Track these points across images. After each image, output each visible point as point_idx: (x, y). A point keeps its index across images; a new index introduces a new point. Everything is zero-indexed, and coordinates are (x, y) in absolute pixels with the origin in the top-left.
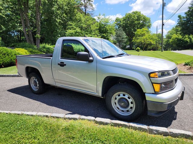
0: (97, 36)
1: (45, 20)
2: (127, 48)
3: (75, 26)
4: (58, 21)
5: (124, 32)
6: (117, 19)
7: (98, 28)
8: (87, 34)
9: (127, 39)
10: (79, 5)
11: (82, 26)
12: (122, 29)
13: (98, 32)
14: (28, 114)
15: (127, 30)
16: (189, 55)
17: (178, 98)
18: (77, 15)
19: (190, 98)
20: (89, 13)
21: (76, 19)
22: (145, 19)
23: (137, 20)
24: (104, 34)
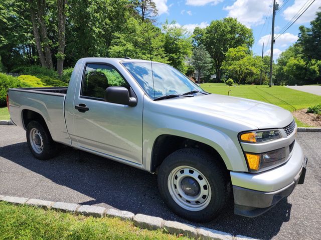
0: (161, 58)
1: (75, 29)
2: (212, 78)
3: (124, 39)
4: (97, 30)
5: (207, 52)
6: (196, 30)
7: (163, 44)
8: (144, 54)
9: (212, 64)
10: (133, 4)
11: (136, 40)
12: (205, 47)
13: (163, 51)
14: (11, 201)
15: (213, 48)
16: (315, 95)
17: (294, 182)
18: (128, 21)
19: (317, 177)
20: (149, 18)
21: (126, 27)
22: (244, 32)
23: (231, 32)
24: (172, 55)
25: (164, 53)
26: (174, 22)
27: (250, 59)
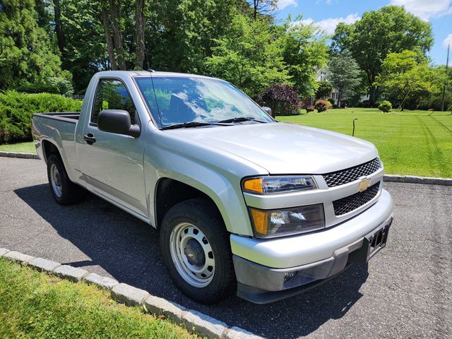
0: (278, 71)
2: (362, 101)
3: (227, 46)
4: (191, 35)
5: (353, 61)
6: (339, 28)
7: (282, 50)
9: (360, 79)
11: (243, 46)
12: (351, 52)
13: (281, 61)
17: (332, 258)
20: (263, 13)
21: (232, 29)
22: (417, 27)
23: (395, 29)
24: (295, 67)
25: (283, 64)
26: (299, 18)
27: (423, 70)
